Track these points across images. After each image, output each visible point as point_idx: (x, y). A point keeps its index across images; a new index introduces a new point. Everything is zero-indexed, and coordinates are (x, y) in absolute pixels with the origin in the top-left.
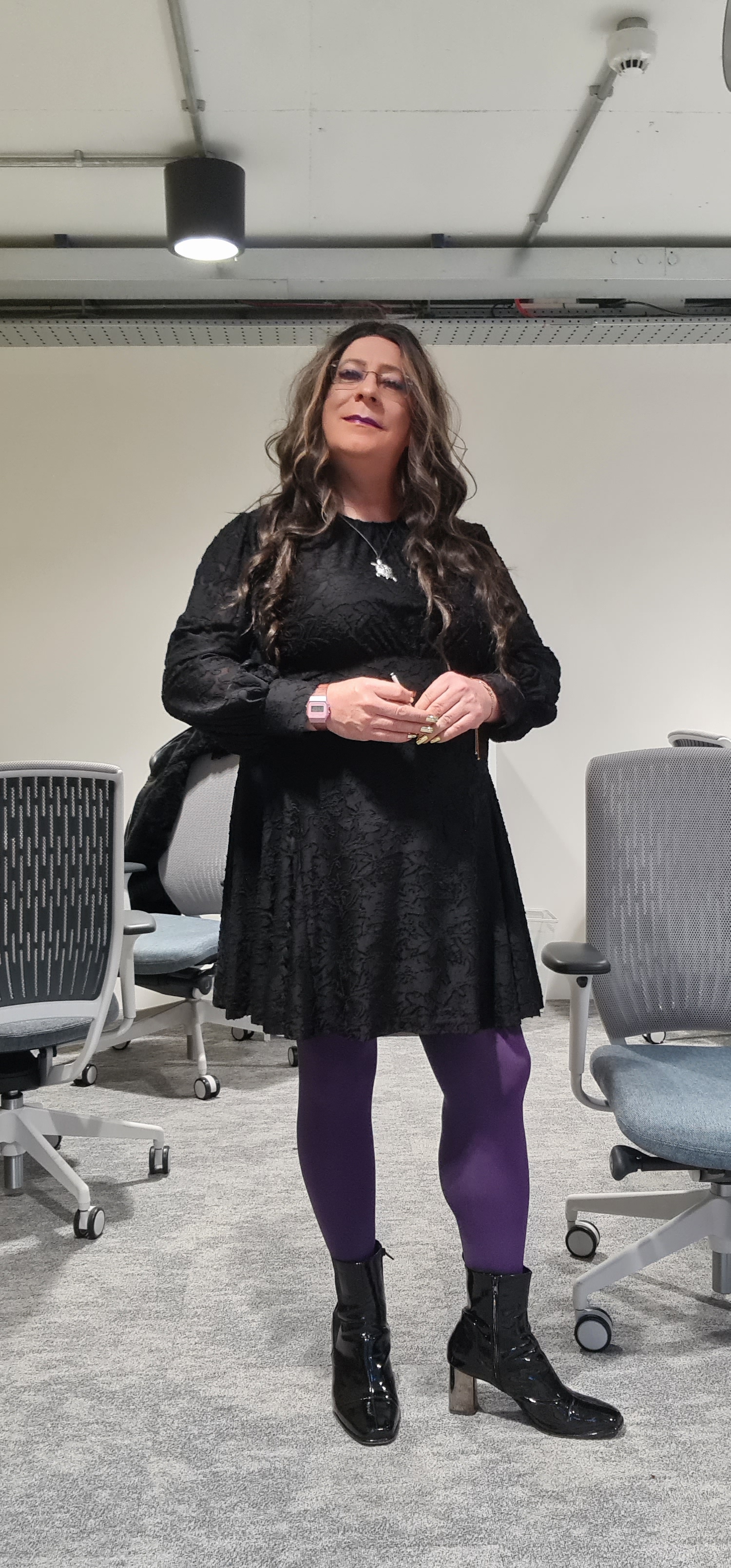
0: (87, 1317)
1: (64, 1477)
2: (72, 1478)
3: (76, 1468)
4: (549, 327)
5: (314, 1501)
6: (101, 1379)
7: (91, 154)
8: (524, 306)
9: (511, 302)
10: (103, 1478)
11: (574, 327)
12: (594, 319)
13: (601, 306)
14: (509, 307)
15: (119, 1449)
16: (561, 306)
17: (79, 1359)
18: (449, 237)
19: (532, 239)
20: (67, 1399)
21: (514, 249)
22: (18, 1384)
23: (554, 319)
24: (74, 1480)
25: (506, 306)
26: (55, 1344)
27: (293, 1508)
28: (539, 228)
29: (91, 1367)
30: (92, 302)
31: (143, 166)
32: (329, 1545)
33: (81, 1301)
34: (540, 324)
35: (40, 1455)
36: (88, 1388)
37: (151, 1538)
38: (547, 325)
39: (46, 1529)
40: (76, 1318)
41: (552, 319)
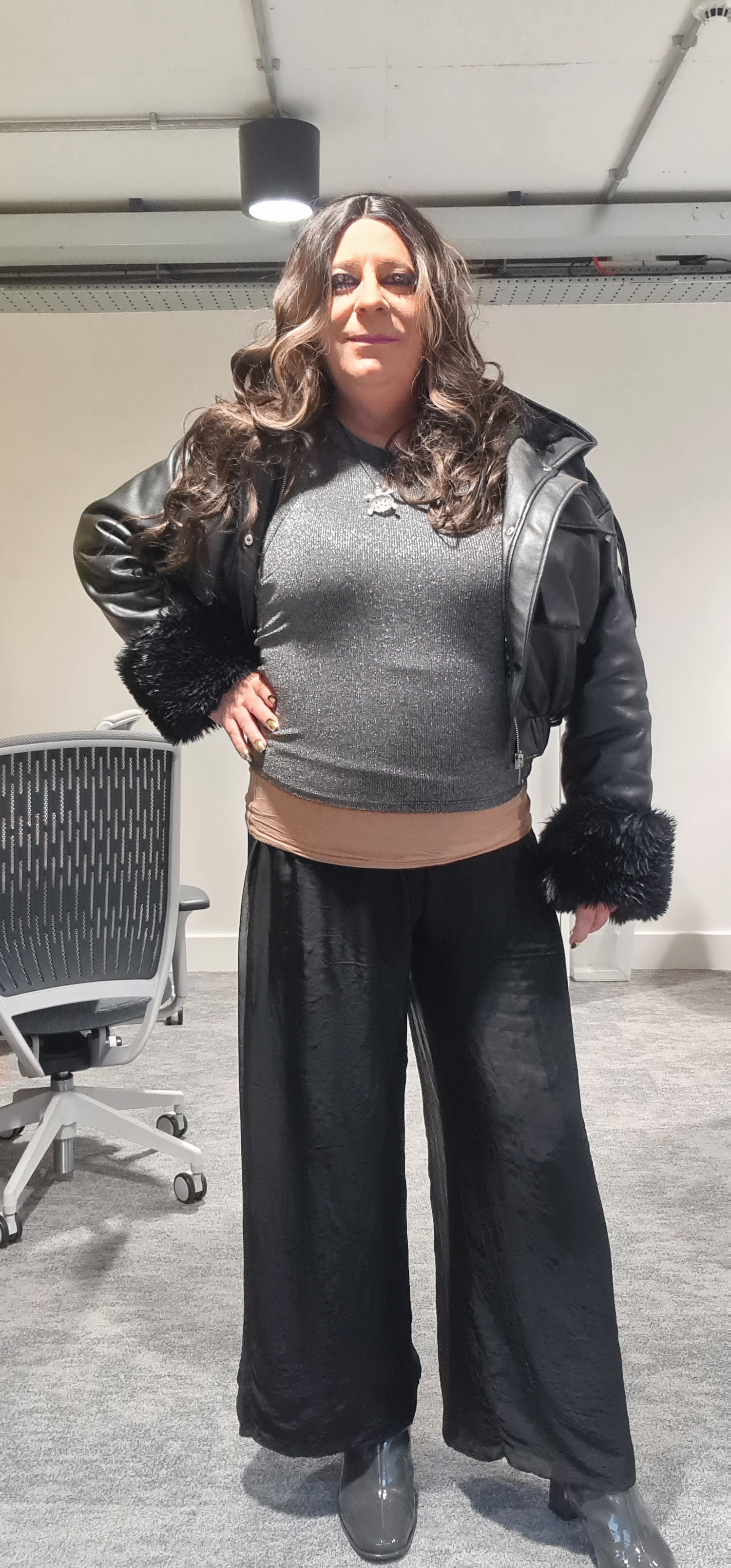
0: (160, 1272)
1: (135, 1428)
2: (144, 1428)
3: (148, 1420)
4: (629, 285)
6: (172, 1333)
7: (164, 116)
8: (602, 264)
9: (590, 259)
10: (174, 1429)
11: (653, 285)
12: (674, 276)
13: (681, 264)
14: (587, 266)
15: (190, 1402)
16: (640, 264)
17: (152, 1313)
18: (527, 194)
19: (611, 195)
20: (140, 1352)
21: (593, 205)
22: (92, 1336)
23: (635, 278)
24: (146, 1431)
25: (584, 265)
26: (127, 1298)
28: (618, 183)
29: (163, 1321)
30: (167, 266)
31: (216, 127)
33: (153, 1256)
34: (618, 282)
35: (114, 1406)
36: (161, 1341)
37: (221, 1490)
38: (626, 283)
39: (120, 1477)
40: (148, 1273)
41: (631, 277)
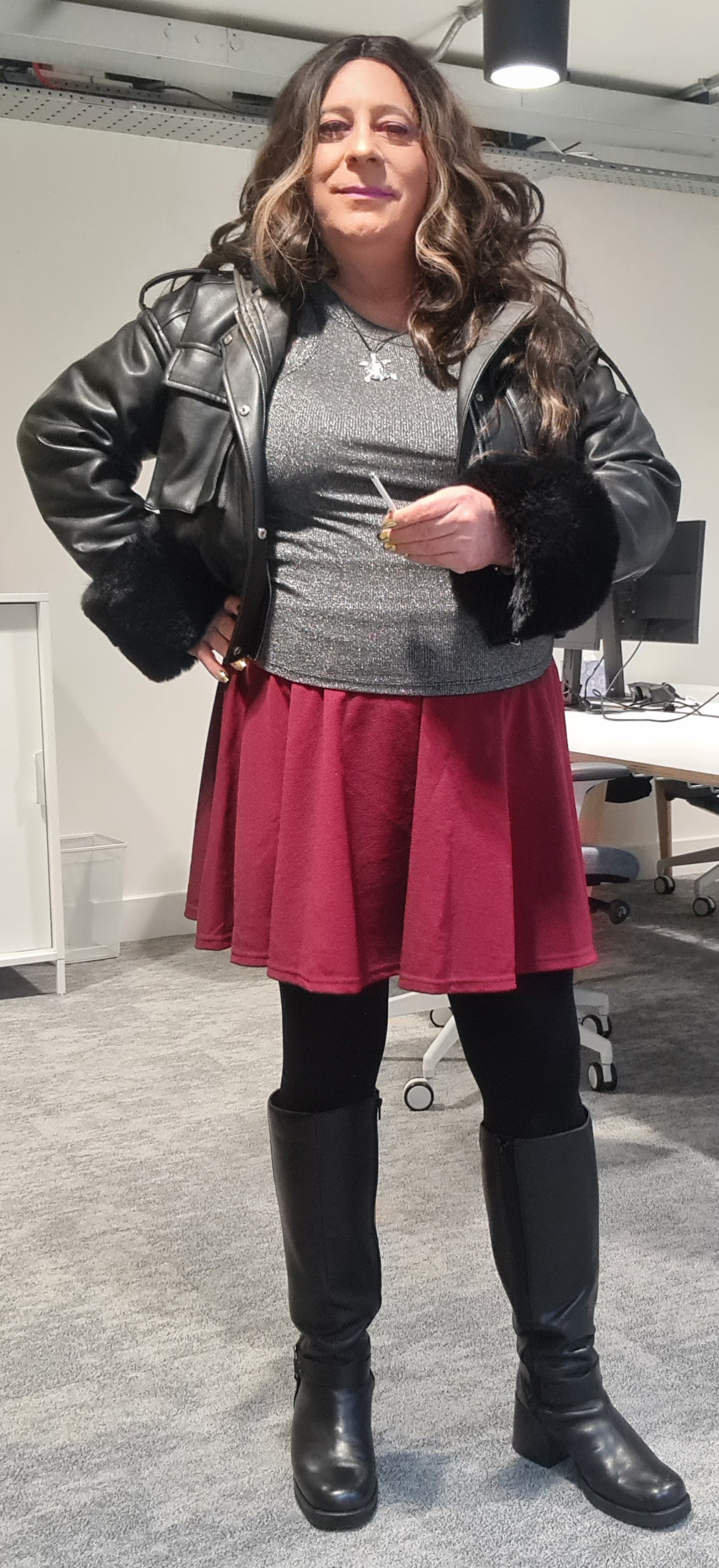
4: (76, 104)
5: (177, 1513)
8: (43, 72)
9: (27, 65)
11: (107, 109)
12: (128, 102)
14: (26, 72)
23: (83, 96)
25: (20, 70)
27: (160, 1526)
32: (224, 1551)
34: (64, 99)
38: (73, 101)
41: (78, 95)
